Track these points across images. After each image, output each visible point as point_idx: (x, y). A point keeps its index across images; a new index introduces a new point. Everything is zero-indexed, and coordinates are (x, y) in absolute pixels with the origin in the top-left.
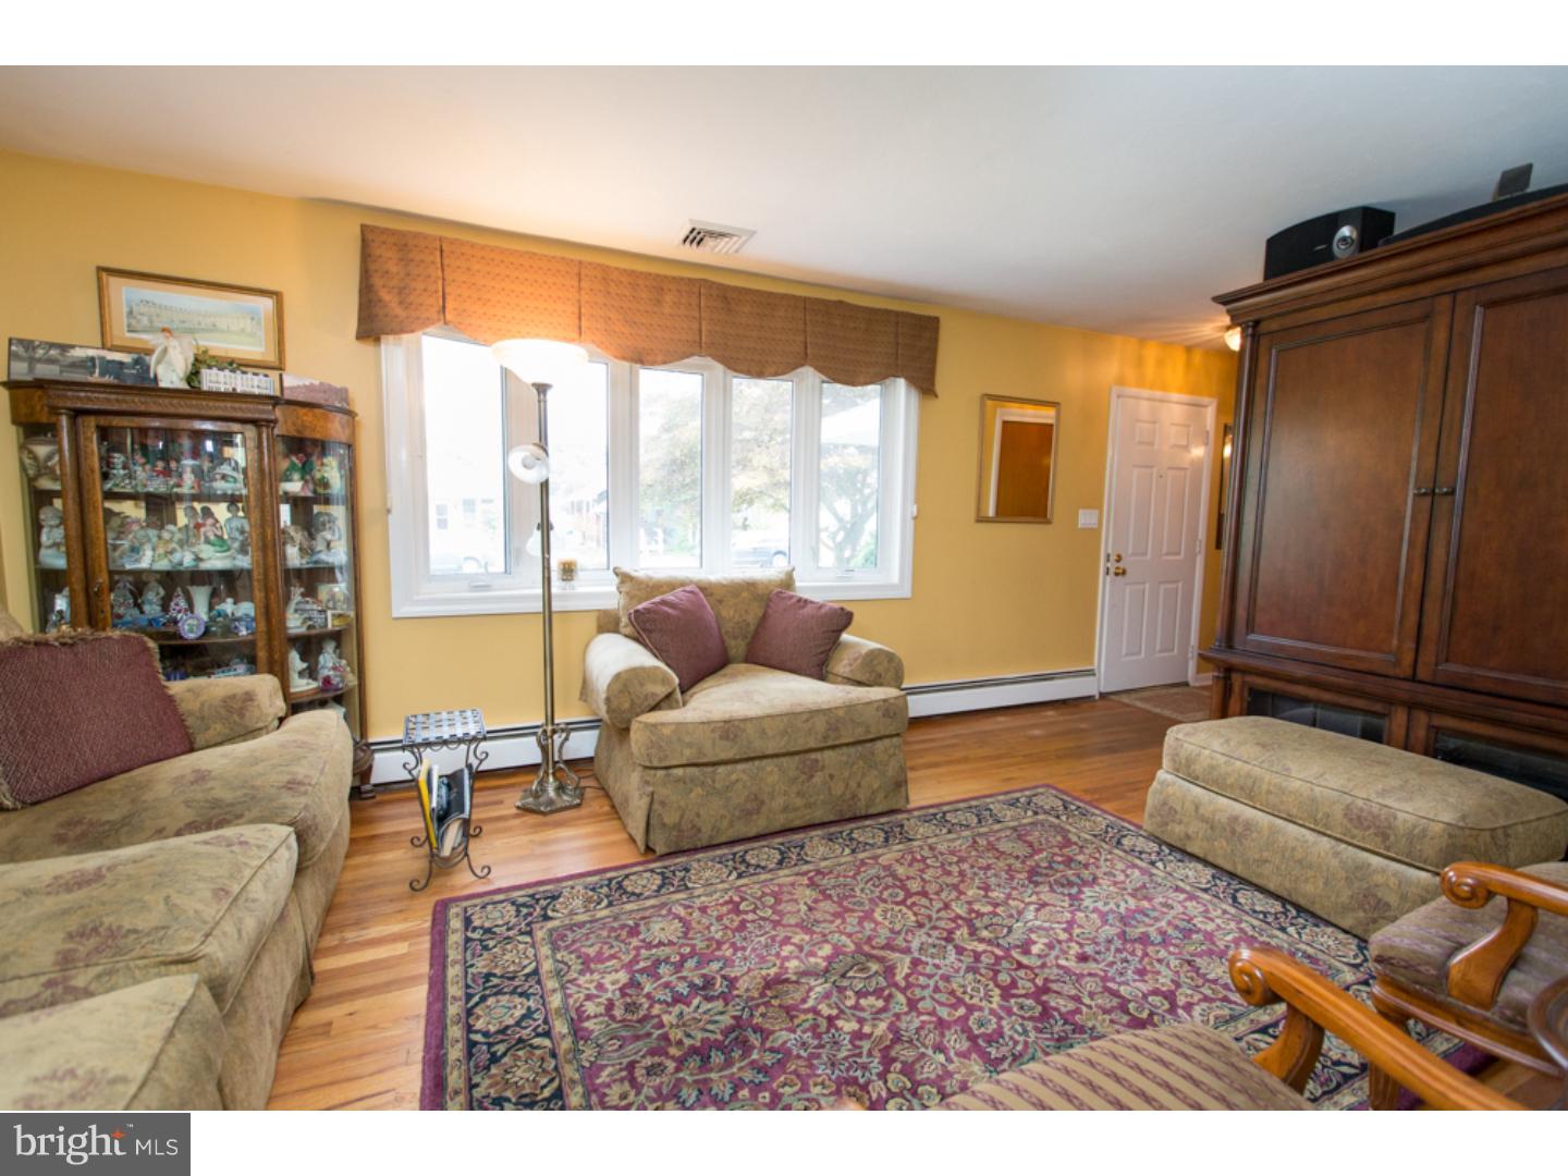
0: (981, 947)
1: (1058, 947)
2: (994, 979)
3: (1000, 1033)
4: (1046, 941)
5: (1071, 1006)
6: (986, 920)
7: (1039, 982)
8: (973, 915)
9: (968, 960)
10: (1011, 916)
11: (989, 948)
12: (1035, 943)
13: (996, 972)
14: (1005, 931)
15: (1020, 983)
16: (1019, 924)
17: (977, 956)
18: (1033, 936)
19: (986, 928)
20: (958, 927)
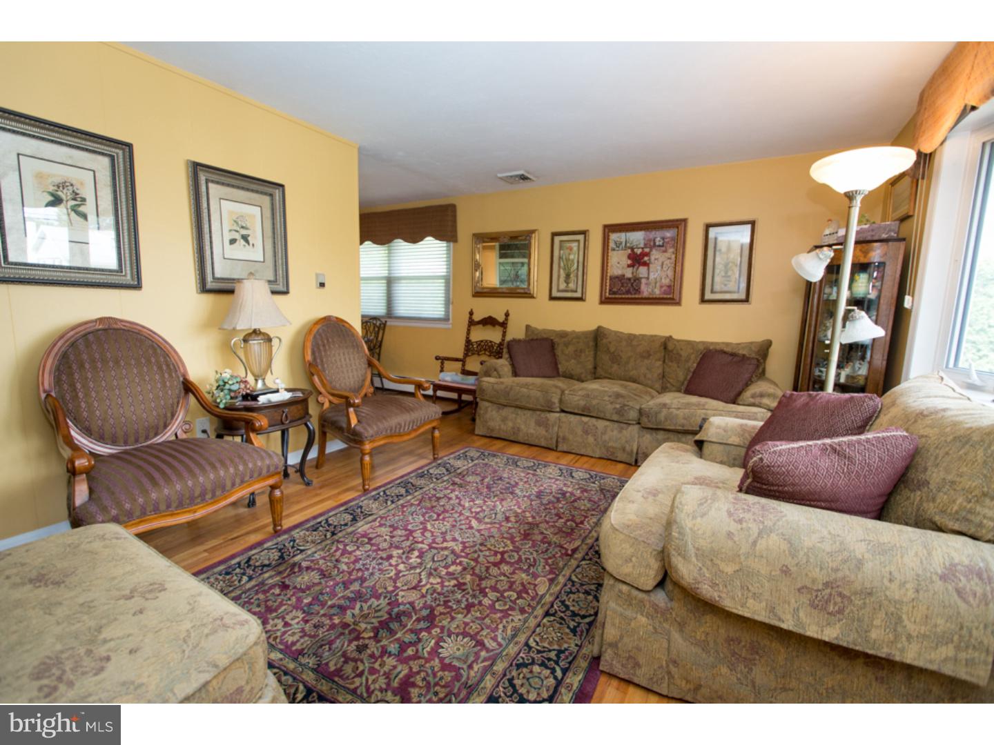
0: (445, 545)
1: (404, 560)
2: (432, 533)
3: (423, 516)
4: (411, 561)
5: (395, 533)
6: (449, 560)
7: (411, 538)
8: (458, 561)
9: (448, 537)
10: (436, 570)
11: (441, 546)
12: (417, 557)
13: (432, 536)
14: (436, 559)
15: (420, 535)
16: (428, 566)
17: (445, 540)
18: (419, 560)
19: (447, 556)
20: (462, 551)
